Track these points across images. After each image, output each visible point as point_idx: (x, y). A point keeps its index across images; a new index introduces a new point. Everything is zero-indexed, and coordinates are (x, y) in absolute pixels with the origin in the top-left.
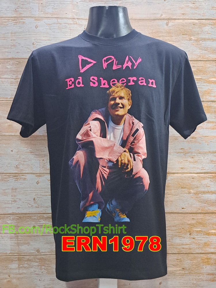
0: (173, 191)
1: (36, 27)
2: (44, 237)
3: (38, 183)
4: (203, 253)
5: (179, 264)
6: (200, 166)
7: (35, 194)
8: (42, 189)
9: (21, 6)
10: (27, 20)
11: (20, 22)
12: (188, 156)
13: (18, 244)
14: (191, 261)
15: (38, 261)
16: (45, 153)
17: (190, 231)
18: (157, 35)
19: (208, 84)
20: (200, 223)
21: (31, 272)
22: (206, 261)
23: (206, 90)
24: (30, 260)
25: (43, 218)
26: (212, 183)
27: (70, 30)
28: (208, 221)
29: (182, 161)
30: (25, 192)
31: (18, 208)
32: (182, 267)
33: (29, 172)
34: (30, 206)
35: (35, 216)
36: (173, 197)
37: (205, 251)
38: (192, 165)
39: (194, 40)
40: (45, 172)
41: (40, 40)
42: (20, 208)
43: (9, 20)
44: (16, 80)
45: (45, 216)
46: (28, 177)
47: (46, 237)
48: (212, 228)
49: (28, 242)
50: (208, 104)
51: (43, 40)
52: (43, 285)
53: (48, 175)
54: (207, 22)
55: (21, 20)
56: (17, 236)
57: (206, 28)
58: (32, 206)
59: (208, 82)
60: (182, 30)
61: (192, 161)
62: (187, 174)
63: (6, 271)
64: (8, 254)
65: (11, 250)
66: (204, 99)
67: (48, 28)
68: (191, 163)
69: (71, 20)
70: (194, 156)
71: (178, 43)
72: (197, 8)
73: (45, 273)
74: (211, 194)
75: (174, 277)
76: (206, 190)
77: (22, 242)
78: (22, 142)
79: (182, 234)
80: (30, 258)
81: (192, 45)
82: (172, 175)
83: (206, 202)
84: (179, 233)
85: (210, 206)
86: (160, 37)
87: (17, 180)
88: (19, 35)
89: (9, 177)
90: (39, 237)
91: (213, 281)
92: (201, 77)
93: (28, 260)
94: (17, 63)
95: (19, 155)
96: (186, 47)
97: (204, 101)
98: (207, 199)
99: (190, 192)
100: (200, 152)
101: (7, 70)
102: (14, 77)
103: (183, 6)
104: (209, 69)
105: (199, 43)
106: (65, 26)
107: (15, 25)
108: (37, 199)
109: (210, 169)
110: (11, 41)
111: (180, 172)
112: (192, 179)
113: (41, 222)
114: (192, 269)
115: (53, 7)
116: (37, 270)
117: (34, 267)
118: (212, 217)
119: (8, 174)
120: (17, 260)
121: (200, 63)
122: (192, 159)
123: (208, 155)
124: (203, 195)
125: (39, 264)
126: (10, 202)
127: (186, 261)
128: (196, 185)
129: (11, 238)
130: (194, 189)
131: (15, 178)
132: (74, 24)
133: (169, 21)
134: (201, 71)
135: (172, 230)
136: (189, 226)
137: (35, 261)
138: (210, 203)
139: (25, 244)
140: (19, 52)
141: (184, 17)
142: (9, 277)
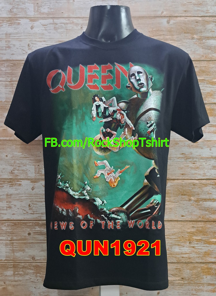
0: (172, 198)
1: (32, 28)
2: (39, 244)
3: (33, 189)
4: (203, 263)
5: (178, 273)
6: (201, 172)
7: (30, 200)
8: (37, 196)
9: (16, 6)
10: (22, 21)
11: (15, 23)
12: (190, 161)
13: (13, 251)
14: (191, 271)
15: (34, 268)
16: (40, 158)
17: (189, 240)
18: (157, 33)
19: (211, 86)
20: (201, 232)
21: (26, 280)
22: (207, 270)
23: (209, 91)
24: (26, 267)
25: (38, 225)
26: (214, 190)
27: (67, 30)
28: (209, 229)
29: (182, 167)
30: (20, 198)
31: (13, 214)
32: (181, 277)
33: (24, 177)
34: (25, 212)
35: (31, 223)
36: (172, 204)
37: (205, 260)
38: (193, 172)
39: (197, 38)
40: (40, 177)
41: (35, 41)
42: (15, 214)
43: (5, 20)
44: (11, 83)
45: (40, 222)
46: (23, 182)
47: (41, 244)
48: (213, 237)
49: (23, 249)
50: (211, 107)
51: (38, 41)
52: (39, 293)
53: (43, 181)
54: (211, 19)
55: (16, 21)
56: (12, 242)
57: (210, 25)
58: (27, 212)
59: (211, 83)
60: (184, 28)
61: (193, 167)
62: (187, 180)
63: (2, 278)
64: (3, 261)
65: (7, 257)
66: (207, 102)
67: (44, 29)
68: (193, 169)
69: (67, 20)
70: (196, 161)
71: (180, 42)
72: (200, 4)
73: (41, 280)
74: (213, 201)
75: (173, 287)
76: (207, 197)
77: (17, 249)
78: (17, 146)
79: (182, 243)
80: (26, 265)
81: (195, 44)
82: (172, 181)
83: (207, 209)
84: (178, 242)
85: (211, 214)
86: (160, 35)
87: (12, 186)
88: (14, 37)
89: (4, 183)
90: (34, 244)
91: (214, 291)
92: (204, 78)
93: (24, 267)
94: (11, 65)
95: (13, 161)
96: (188, 46)
97: (207, 103)
98: (209, 207)
99: (191, 199)
100: (202, 157)
101: (2, 72)
102: (9, 80)
103: (186, 3)
104: (212, 69)
105: (202, 42)
106: (61, 26)
107: (10, 26)
108: (32, 205)
109: (212, 175)
110: (6, 42)
111: (181, 178)
112: (193, 186)
113: (36, 229)
114: (191, 279)
115: (49, 7)
116: (33, 277)
117: (30, 274)
118: (213, 225)
119: (3, 180)
120: (12, 267)
121: (203, 63)
122: (194, 165)
123: (211, 160)
124: (205, 203)
125: (35, 272)
126: (5, 208)
127: (185, 271)
128: (197, 192)
129: (6, 245)
130: (195, 196)
131: (10, 183)
132: (71, 23)
133: (171, 19)
134: (203, 72)
135: (171, 239)
136: (188, 234)
137: (30, 269)
138: (211, 211)
139: (20, 251)
140: (14, 54)
141: (187, 15)
142: (4, 284)
